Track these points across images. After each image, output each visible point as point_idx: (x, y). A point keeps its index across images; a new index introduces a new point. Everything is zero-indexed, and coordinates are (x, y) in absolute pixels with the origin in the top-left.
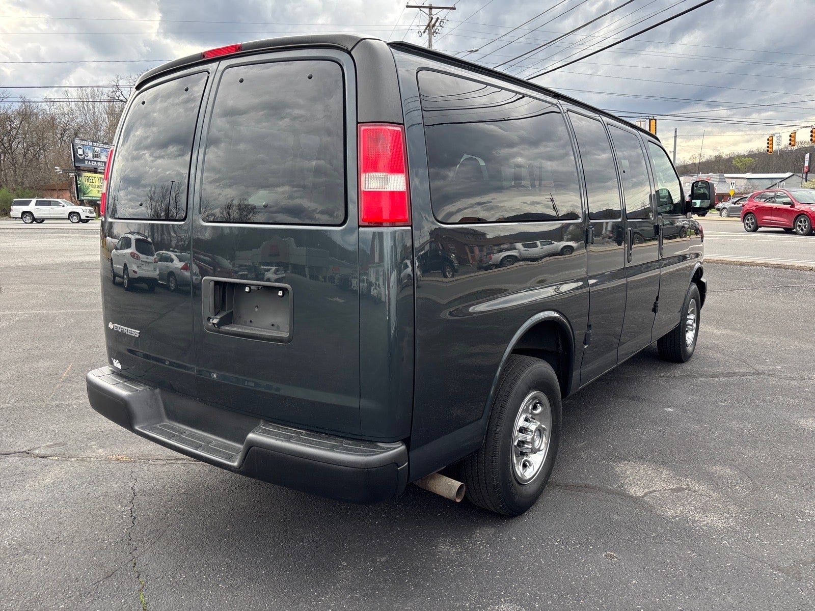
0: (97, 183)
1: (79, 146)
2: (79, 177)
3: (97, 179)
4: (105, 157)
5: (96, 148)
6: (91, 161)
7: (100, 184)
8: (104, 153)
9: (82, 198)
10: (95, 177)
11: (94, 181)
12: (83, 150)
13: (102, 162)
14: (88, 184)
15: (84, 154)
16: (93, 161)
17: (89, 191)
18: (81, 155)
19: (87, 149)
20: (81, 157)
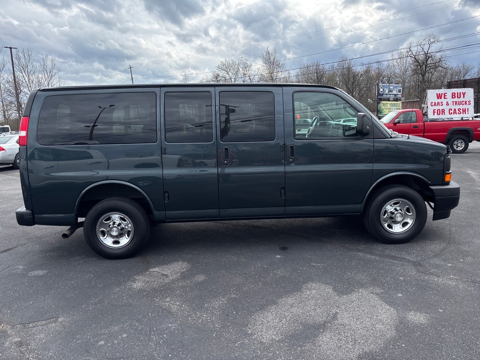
0: (389, 107)
1: (382, 87)
2: (379, 104)
3: (389, 104)
4: (395, 92)
5: (390, 87)
6: (387, 94)
7: (391, 107)
8: (395, 89)
9: (379, 115)
10: (388, 103)
11: (387, 106)
12: (383, 89)
13: (393, 94)
14: (383, 107)
15: (383, 91)
16: (388, 94)
17: (383, 111)
18: (381, 92)
19: (386, 88)
20: (381, 93)
